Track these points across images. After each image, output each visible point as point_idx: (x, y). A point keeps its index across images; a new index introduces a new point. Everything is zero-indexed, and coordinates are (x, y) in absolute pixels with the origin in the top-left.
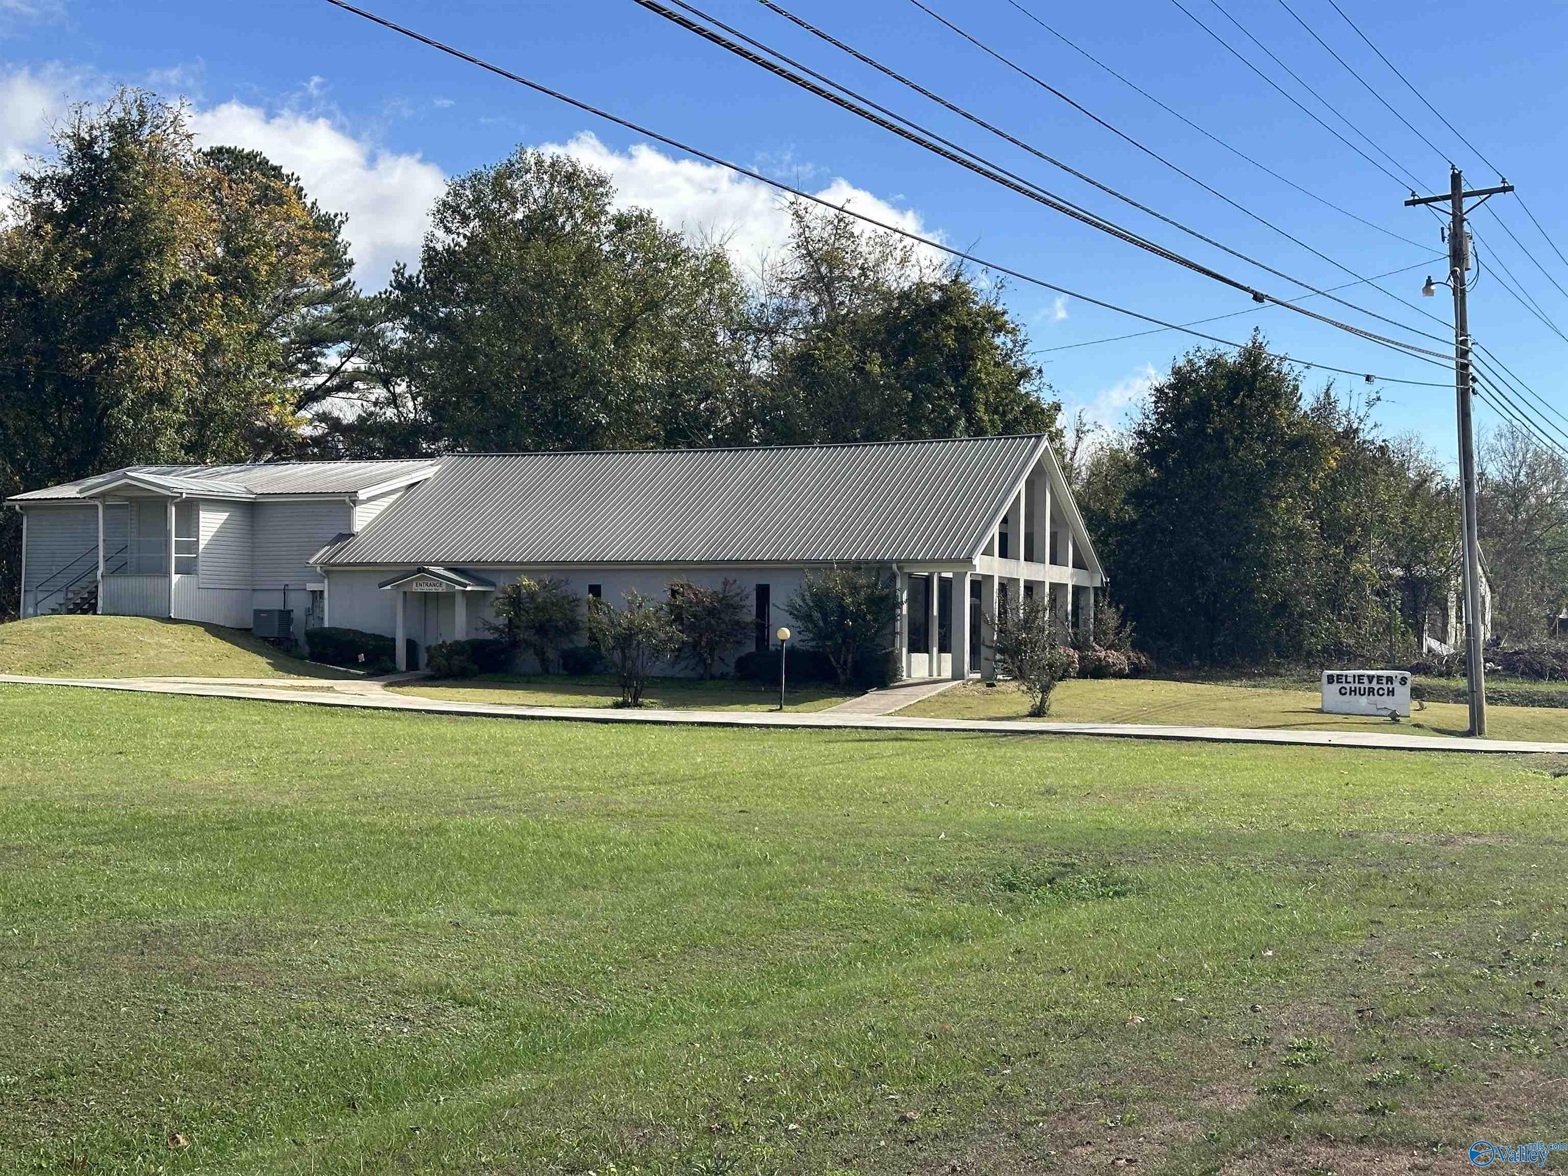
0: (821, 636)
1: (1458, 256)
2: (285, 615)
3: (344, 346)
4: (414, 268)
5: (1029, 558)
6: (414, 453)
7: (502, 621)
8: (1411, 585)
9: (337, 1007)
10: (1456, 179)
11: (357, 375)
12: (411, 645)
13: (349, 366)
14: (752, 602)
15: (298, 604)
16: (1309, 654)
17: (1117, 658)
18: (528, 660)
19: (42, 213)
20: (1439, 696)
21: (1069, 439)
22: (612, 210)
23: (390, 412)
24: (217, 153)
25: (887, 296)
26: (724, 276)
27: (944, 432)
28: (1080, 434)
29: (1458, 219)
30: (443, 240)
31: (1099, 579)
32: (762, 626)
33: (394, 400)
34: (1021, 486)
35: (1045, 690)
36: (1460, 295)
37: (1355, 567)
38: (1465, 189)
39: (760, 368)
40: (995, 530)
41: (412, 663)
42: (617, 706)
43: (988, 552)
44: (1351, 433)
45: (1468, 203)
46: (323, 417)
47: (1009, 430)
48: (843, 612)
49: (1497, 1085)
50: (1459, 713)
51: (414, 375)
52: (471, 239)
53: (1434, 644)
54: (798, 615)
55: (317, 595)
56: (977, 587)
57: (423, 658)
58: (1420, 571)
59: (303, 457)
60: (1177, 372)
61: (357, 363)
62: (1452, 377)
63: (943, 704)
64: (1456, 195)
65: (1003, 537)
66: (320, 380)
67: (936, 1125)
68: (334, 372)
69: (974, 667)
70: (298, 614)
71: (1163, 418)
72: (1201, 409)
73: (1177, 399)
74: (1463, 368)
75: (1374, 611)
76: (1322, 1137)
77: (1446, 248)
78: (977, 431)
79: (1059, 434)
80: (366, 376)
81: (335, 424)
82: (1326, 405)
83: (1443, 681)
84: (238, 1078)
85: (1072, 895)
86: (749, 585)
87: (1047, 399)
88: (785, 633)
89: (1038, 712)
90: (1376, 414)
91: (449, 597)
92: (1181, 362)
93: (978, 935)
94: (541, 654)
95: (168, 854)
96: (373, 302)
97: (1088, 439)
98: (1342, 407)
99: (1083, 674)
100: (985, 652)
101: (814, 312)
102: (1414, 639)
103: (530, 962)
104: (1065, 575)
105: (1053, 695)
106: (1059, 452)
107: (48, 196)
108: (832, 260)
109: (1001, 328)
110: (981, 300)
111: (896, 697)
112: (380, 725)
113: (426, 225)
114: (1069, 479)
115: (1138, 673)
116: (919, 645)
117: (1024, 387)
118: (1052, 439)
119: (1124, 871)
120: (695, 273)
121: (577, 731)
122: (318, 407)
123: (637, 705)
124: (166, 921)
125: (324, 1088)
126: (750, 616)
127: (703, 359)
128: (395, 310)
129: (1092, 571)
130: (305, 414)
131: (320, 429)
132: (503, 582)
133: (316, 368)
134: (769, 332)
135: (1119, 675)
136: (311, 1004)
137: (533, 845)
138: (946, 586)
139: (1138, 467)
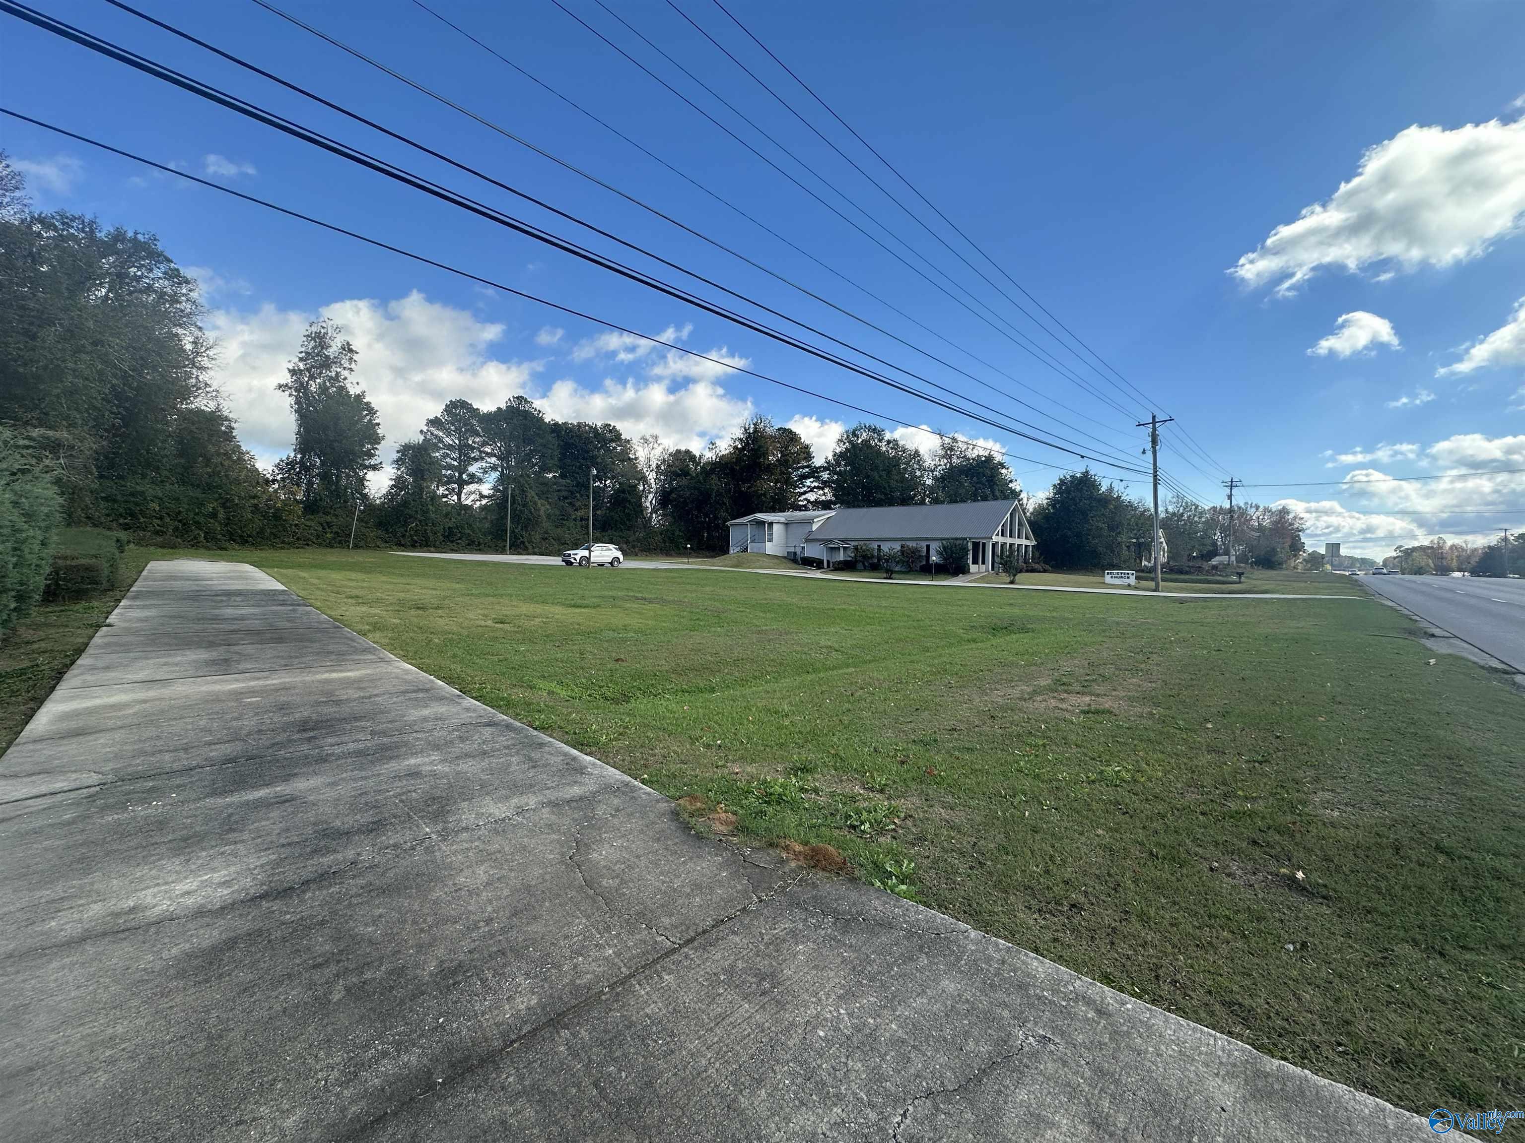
0: (945, 559)
1: (1154, 442)
2: (795, 553)
3: (812, 479)
4: (830, 457)
5: (1011, 536)
6: (830, 509)
7: (853, 555)
8: (1139, 545)
9: (806, 649)
10: (1154, 417)
11: (815, 487)
12: (828, 562)
13: (813, 485)
14: (925, 549)
15: (798, 550)
16: (1103, 566)
17: (1036, 566)
18: (860, 566)
19: (735, 448)
20: (1146, 579)
21: (1025, 501)
22: (886, 439)
23: (823, 498)
24: (779, 429)
25: (968, 459)
26: (919, 456)
27: (985, 499)
28: (1028, 499)
29: (1154, 429)
30: (838, 450)
31: (1034, 543)
32: (928, 556)
33: (824, 494)
34: (1008, 515)
35: (1015, 575)
36: (1155, 453)
37: (1119, 539)
38: (1157, 420)
39: (929, 482)
40: (1000, 528)
41: (828, 566)
42: (885, 578)
43: (997, 535)
44: (1119, 497)
45: (1157, 425)
46: (806, 499)
47: (1006, 498)
48: (952, 552)
49: (1125, 683)
50: (1152, 584)
51: (830, 487)
52: (846, 449)
53: (1146, 563)
54: (940, 553)
55: (803, 548)
56: (993, 545)
57: (831, 565)
58: (1142, 540)
59: (801, 510)
60: (1060, 480)
61: (816, 484)
62: (1151, 480)
63: (983, 579)
64: (1154, 422)
65: (1002, 531)
66: (805, 489)
67: (957, 684)
68: (809, 487)
69: (993, 569)
70: (798, 553)
71: (1055, 494)
72: (1068, 491)
73: (1060, 488)
74: (1155, 476)
75: (1125, 552)
76: (1066, 691)
77: (1150, 439)
78: (995, 498)
79: (1022, 499)
80: (818, 488)
81: (809, 501)
82: (1111, 489)
83: (1148, 575)
84: (781, 664)
85: (1011, 632)
86: (924, 544)
87: (1018, 489)
88: (934, 558)
89: (1012, 582)
90: (1127, 491)
91: (839, 548)
92: (1062, 477)
93: (982, 641)
94: (863, 564)
95: (765, 612)
96: (820, 467)
97: (1031, 501)
98: (1116, 490)
99: (1027, 571)
100: (996, 565)
101: (945, 465)
102: (1138, 561)
103: (854, 642)
104: (1024, 542)
105: (1017, 577)
106: (1022, 505)
107: (737, 443)
108: (951, 449)
109: (1004, 467)
110: (997, 459)
111: (968, 577)
112: (819, 582)
113: (834, 445)
114: (1025, 514)
115: (1045, 571)
116: (975, 562)
117: (1010, 485)
118: (1019, 501)
119: (1029, 626)
120: (910, 455)
121: (874, 586)
122: (804, 497)
123: (890, 578)
124: (764, 628)
125: (802, 668)
126: (924, 554)
127: (912, 479)
128: (825, 469)
129: (1031, 540)
130: (801, 498)
131: (805, 502)
132: (853, 543)
133: (804, 486)
134: (932, 471)
135: (1040, 572)
136: (798, 649)
137: (858, 613)
138: (984, 544)
139: (1047, 509)
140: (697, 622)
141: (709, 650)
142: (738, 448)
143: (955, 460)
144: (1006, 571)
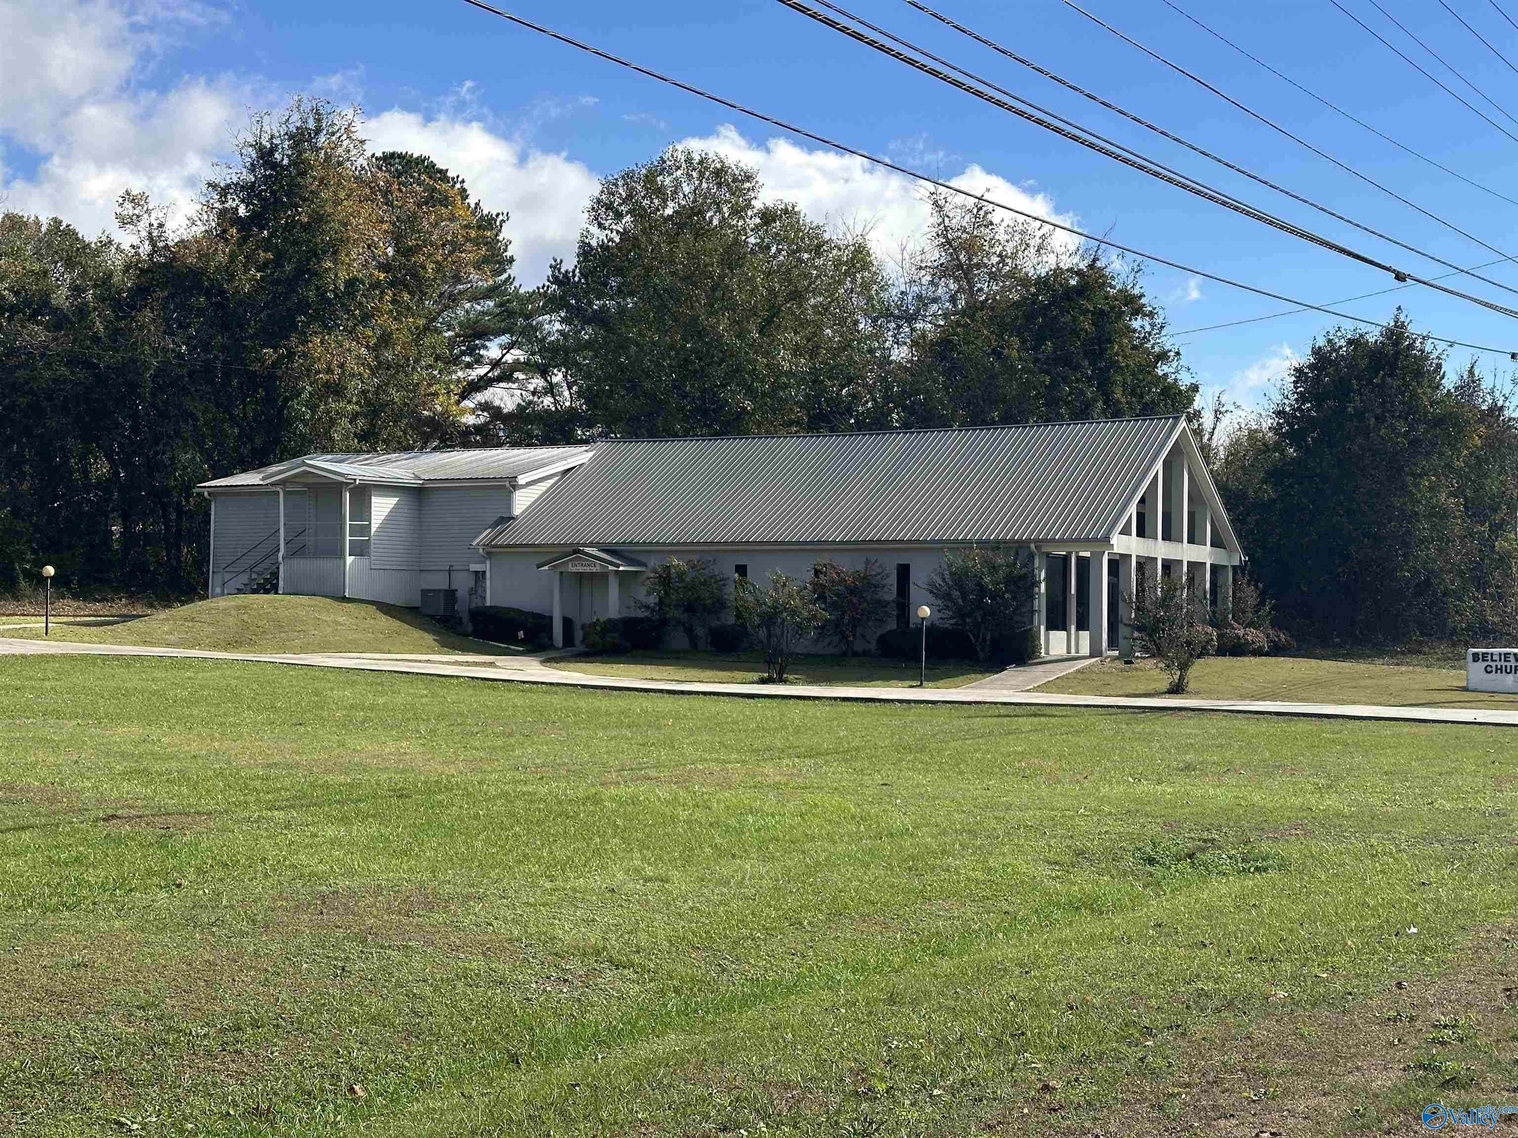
0: (960, 614)
2: (450, 595)
3: (505, 339)
4: (570, 263)
5: (1167, 537)
6: (570, 440)
7: (653, 600)
9: (502, 967)
11: (517, 366)
12: (567, 623)
13: (509, 358)
14: (893, 580)
15: (462, 583)
16: (1454, 632)
17: (1255, 636)
18: (678, 639)
19: (227, 217)
21: (1207, 420)
22: (758, 204)
23: (548, 401)
24: (389, 158)
25: (1025, 282)
26: (866, 265)
27: (1082, 414)
28: (1218, 414)
30: (598, 237)
31: (1238, 557)
32: (903, 604)
33: (551, 389)
34: (1159, 466)
35: (1184, 667)
37: (1501, 544)
39: (900, 355)
40: (1132, 509)
41: (568, 640)
42: (763, 681)
43: (1126, 531)
44: (1496, 411)
46: (485, 407)
47: (1147, 411)
48: (982, 590)
51: (569, 364)
52: (624, 235)
54: (937, 593)
55: (479, 576)
56: (1116, 565)
57: (579, 635)
59: (466, 445)
60: (1317, 352)
61: (516, 355)
63: (1081, 681)
65: (1141, 517)
66: (482, 371)
67: (1077, 1095)
68: (495, 364)
69: (1112, 644)
70: (462, 593)
71: (1302, 398)
72: (1341, 389)
73: (1317, 380)
78: (1115, 413)
79: (1197, 415)
80: (525, 366)
81: (496, 413)
82: (1470, 384)
84: (410, 1033)
85: (1212, 870)
86: (890, 565)
87: (1185, 381)
88: (926, 611)
89: (1176, 689)
91: (603, 577)
92: (1321, 342)
93: (1119, 908)
94: (690, 631)
95: (344, 820)
96: (531, 297)
97: (1226, 420)
98: (1486, 385)
99: (1221, 652)
100: (1123, 631)
101: (953, 299)
103: (681, 927)
104: (1204, 554)
105: (1191, 672)
106: (1198, 433)
107: (233, 201)
108: (971, 246)
109: (1138, 311)
110: (1118, 284)
111: (1035, 674)
112: (538, 699)
113: (583, 220)
114: (1207, 459)
115: (1276, 650)
116: (1057, 622)
117: (1162, 369)
118: (1189, 420)
119: (1265, 847)
120: (838, 263)
121: (724, 705)
122: (480, 397)
123: (782, 681)
124: (343, 883)
125: (490, 1044)
126: (891, 594)
127: (846, 346)
128: (552, 303)
129: (1231, 552)
130: (468, 404)
131: (483, 418)
132: (654, 562)
133: (479, 360)
134: (910, 319)
135: (1259, 653)
136: (477, 964)
137: (683, 815)
138: (1083, 564)
139: (1277, 446)
140: (74, 872)
141: (120, 992)
142: (237, 221)
143: (985, 287)
144: (1156, 652)
